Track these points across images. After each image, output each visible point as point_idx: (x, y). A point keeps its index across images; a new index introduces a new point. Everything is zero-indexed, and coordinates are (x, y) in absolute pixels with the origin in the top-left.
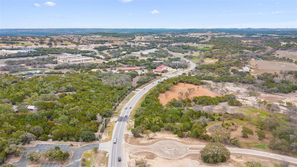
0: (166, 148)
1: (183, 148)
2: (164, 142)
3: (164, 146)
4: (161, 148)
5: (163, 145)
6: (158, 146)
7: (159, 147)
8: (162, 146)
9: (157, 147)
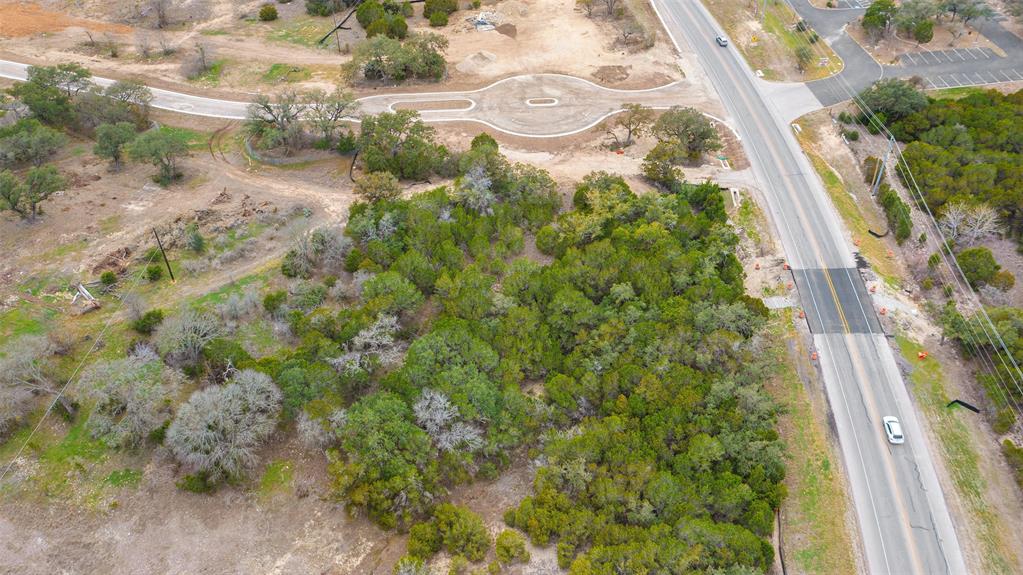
0: (557, 102)
1: (490, 108)
2: (565, 127)
3: (561, 111)
4: (575, 102)
5: (567, 117)
6: (585, 111)
7: (581, 109)
8: (572, 111)
9: (590, 105)
